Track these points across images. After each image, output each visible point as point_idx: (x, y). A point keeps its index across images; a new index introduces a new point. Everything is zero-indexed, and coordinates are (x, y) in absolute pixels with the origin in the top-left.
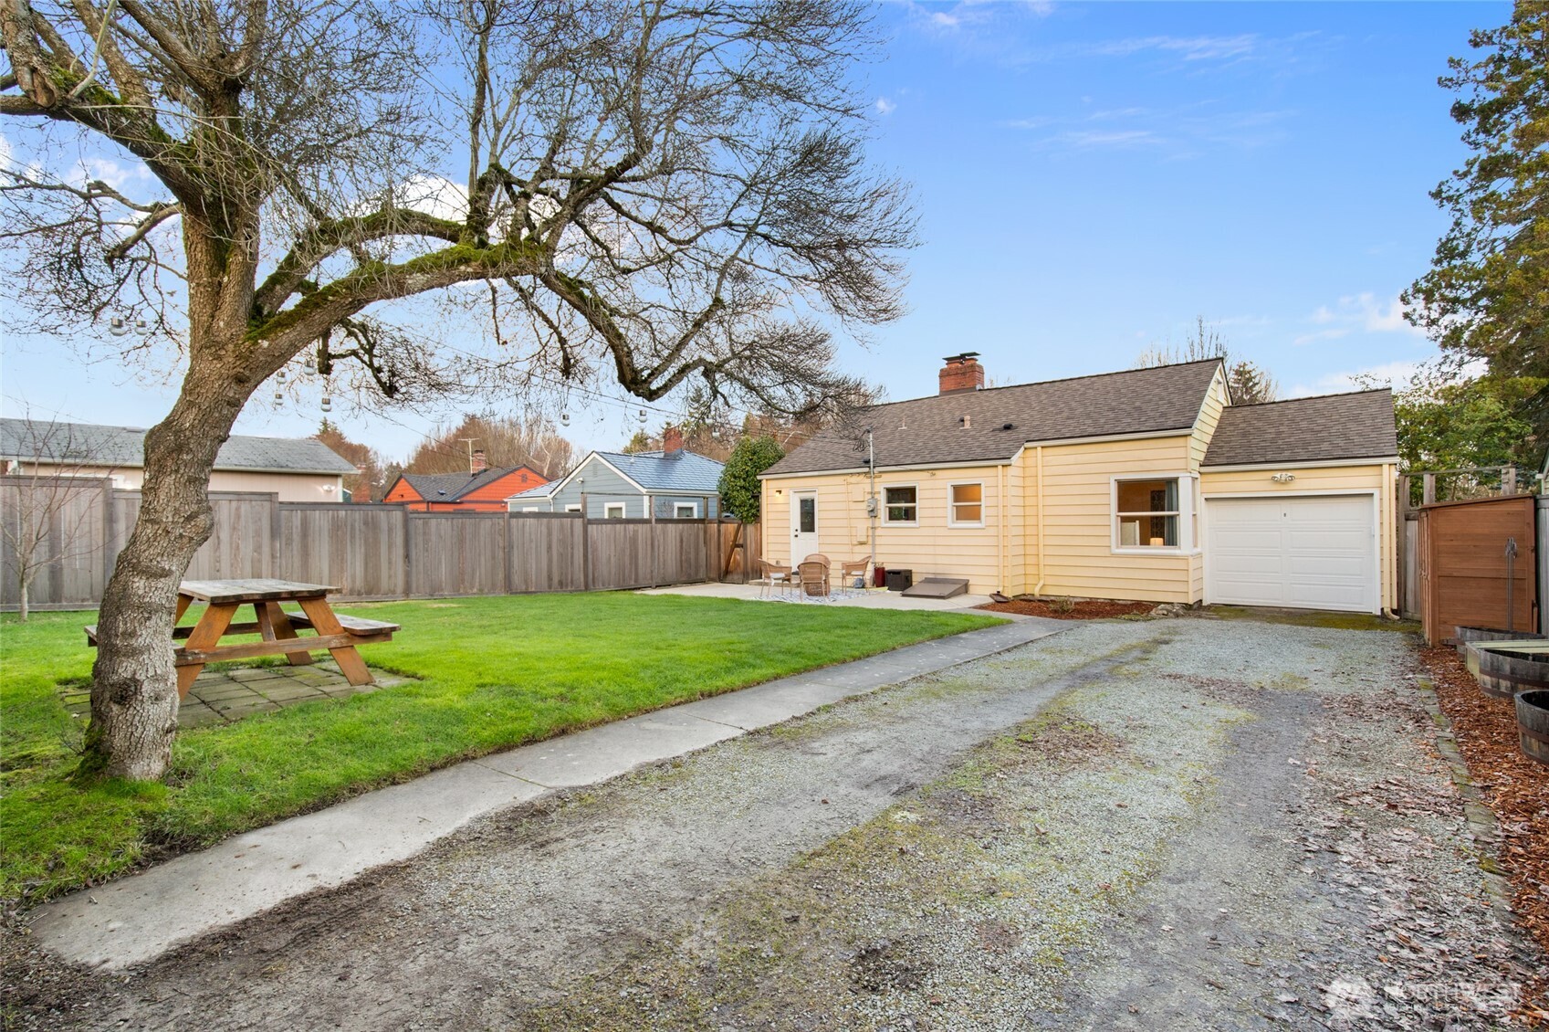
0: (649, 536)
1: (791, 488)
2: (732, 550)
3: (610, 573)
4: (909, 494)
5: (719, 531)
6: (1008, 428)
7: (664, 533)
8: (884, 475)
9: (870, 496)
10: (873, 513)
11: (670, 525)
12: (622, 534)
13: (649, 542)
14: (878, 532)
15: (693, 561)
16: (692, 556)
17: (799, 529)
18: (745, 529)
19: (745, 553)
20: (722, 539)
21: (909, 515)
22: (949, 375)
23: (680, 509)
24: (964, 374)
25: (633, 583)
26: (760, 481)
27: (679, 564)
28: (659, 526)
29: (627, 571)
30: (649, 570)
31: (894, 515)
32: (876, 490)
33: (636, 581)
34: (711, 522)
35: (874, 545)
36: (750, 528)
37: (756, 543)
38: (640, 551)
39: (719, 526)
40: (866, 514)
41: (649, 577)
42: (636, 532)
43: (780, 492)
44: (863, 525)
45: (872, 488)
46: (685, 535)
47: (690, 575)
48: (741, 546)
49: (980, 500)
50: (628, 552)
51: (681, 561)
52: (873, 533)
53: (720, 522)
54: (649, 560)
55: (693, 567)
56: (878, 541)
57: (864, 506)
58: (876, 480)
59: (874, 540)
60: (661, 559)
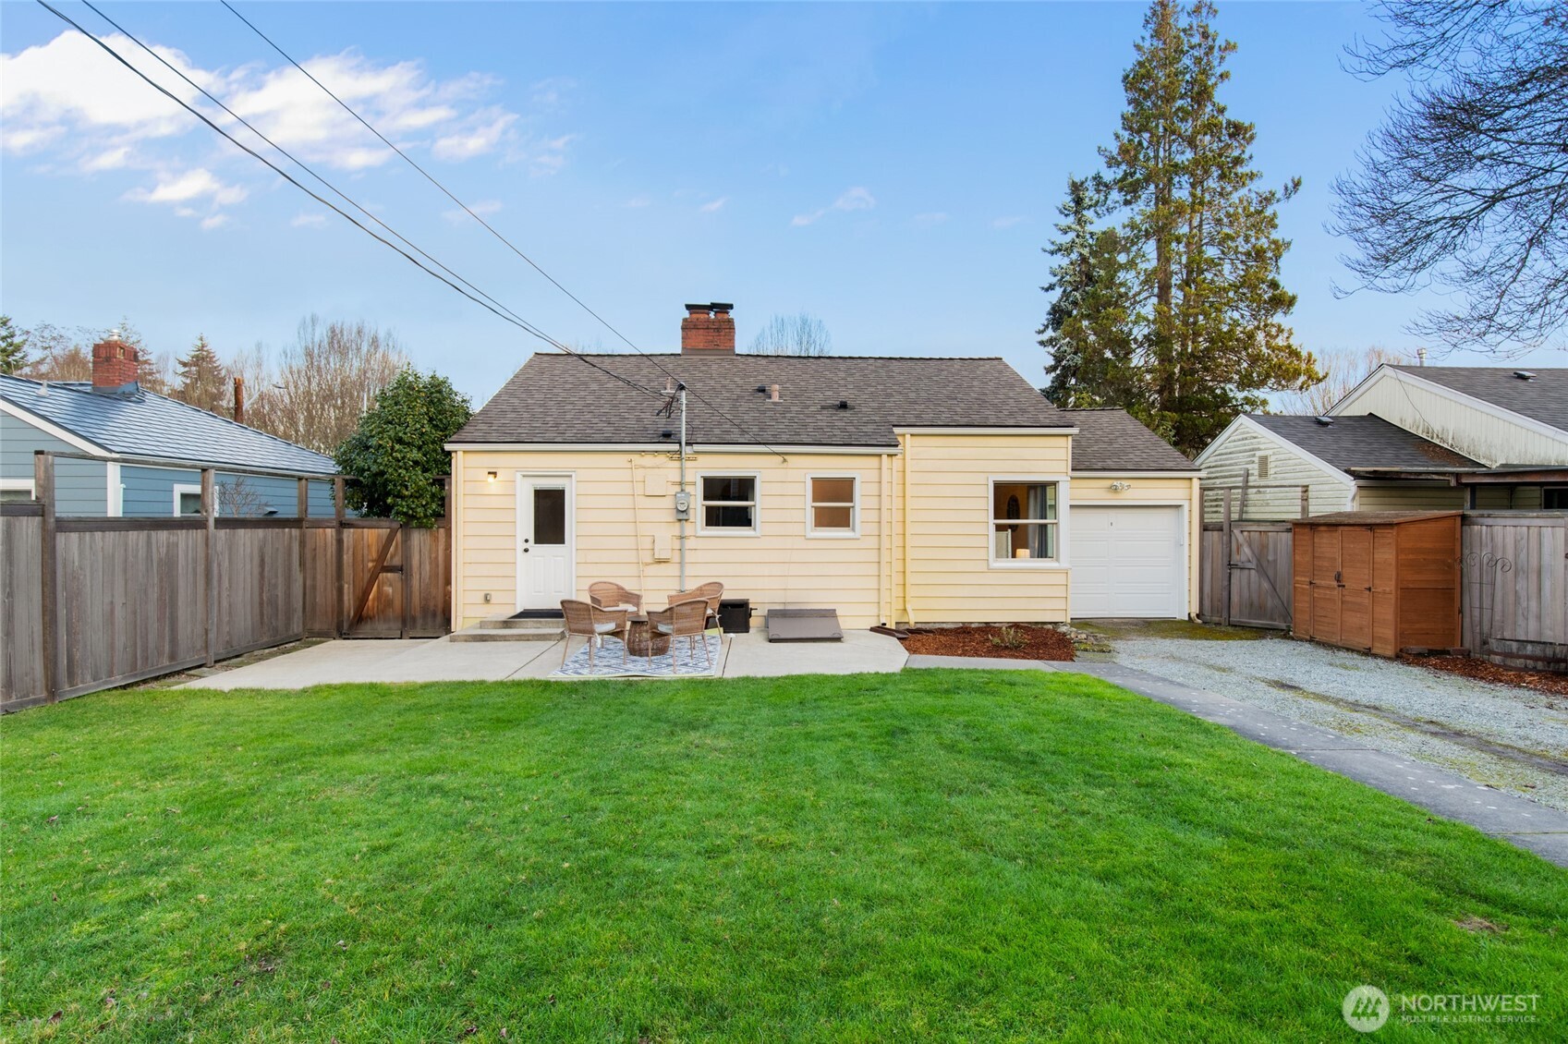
0: (201, 554)
1: (517, 469)
2: (373, 578)
3: (112, 647)
4: (743, 487)
5: (340, 542)
6: (843, 406)
7: (231, 546)
8: (700, 458)
9: (677, 489)
10: (682, 515)
11: (241, 532)
12: (142, 553)
13: (201, 569)
14: (690, 543)
15: (281, 602)
16: (280, 592)
17: (532, 539)
18: (406, 540)
19: (406, 582)
20: (347, 558)
21: (741, 518)
22: (696, 327)
23: (184, 497)
24: (718, 330)
25: (166, 662)
26: (449, 453)
27: (257, 611)
28: (222, 533)
29: (152, 637)
30: (199, 630)
31: (714, 518)
32: (687, 479)
33: (173, 657)
34: (318, 524)
35: (681, 563)
36: (418, 538)
37: (434, 562)
38: (181, 583)
39: (339, 534)
40: (671, 516)
41: (199, 644)
42: (172, 547)
43: (495, 474)
44: (665, 535)
45: (682, 476)
46: (268, 550)
47: (276, 630)
48: (400, 569)
49: (850, 499)
50: (154, 594)
51: (261, 604)
52: (682, 545)
53: (343, 525)
54: (200, 605)
55: (281, 616)
56: (689, 557)
57: (668, 503)
58: (688, 464)
59: (682, 557)
60: (225, 604)
